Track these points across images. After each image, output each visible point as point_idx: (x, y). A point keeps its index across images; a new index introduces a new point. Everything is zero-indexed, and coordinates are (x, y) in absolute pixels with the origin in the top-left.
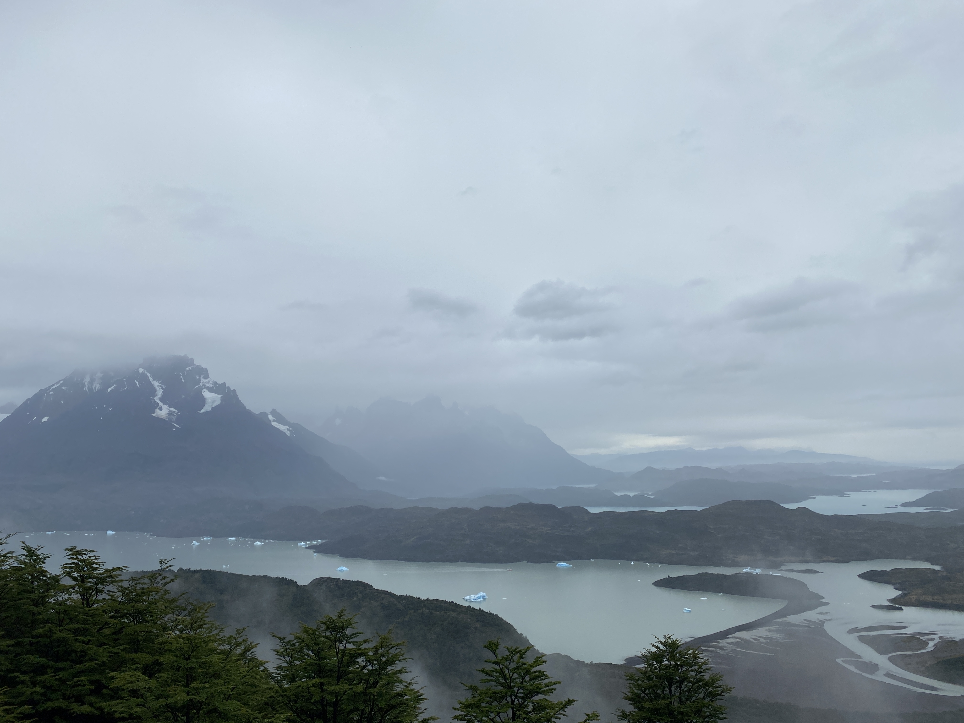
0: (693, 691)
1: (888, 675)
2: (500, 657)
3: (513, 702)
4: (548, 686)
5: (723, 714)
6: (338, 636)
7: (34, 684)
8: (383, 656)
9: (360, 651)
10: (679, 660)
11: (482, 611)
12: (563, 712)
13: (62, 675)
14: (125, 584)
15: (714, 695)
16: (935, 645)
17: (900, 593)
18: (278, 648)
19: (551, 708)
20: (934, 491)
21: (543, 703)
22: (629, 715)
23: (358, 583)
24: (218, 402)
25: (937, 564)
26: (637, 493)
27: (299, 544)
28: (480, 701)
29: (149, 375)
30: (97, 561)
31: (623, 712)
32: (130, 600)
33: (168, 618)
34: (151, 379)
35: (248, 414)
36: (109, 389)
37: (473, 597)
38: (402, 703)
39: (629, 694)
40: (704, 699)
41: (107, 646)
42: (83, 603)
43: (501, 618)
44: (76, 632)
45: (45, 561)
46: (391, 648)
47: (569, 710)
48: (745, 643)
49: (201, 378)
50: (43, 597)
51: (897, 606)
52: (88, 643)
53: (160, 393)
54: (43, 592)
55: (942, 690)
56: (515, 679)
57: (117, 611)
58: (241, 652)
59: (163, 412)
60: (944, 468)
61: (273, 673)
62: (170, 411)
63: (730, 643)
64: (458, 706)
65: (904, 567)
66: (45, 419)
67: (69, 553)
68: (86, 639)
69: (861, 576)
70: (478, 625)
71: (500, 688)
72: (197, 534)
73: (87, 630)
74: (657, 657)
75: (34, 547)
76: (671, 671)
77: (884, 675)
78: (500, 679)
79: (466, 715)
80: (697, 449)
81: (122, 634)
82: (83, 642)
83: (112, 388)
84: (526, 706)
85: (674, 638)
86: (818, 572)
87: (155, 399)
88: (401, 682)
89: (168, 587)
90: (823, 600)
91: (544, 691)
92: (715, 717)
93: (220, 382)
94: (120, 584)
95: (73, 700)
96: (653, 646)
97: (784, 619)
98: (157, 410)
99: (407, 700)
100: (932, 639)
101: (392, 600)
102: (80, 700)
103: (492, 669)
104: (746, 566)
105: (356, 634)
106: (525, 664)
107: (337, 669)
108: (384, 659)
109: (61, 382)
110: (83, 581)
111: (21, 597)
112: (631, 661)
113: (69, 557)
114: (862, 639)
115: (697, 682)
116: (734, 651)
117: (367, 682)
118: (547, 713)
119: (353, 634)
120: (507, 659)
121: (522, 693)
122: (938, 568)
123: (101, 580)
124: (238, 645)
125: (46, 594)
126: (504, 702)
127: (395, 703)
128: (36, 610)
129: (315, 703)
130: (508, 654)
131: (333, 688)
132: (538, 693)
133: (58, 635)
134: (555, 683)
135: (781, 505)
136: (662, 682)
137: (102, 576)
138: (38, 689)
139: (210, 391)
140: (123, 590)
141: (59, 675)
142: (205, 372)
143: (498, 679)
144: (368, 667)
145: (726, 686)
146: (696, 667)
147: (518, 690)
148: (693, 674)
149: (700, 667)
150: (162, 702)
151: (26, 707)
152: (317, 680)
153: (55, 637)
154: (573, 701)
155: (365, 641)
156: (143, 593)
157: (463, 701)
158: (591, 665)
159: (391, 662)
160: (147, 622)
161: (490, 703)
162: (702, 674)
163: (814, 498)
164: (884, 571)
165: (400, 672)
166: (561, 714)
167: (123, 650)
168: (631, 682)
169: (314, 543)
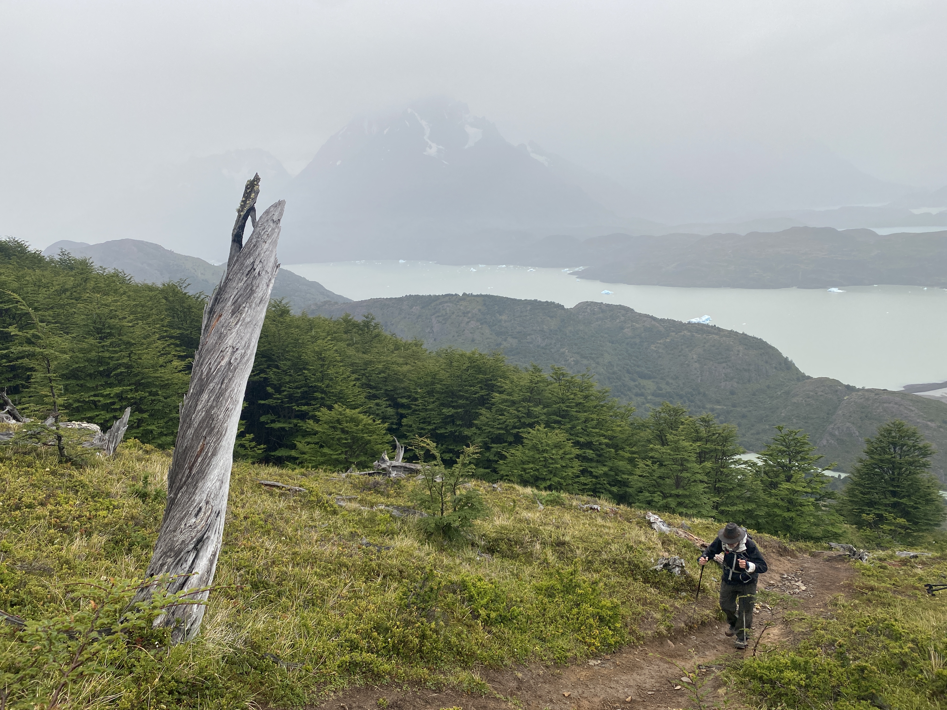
23: (621, 307)
24: (480, 137)
29: (416, 115)
34: (419, 119)
35: (508, 146)
49: (463, 114)
53: (427, 132)
59: (433, 150)
62: (438, 148)
72: (473, 261)
83: (387, 129)
87: (425, 138)
93: (480, 117)
98: (428, 149)
101: (653, 322)
139: (471, 127)
169: (577, 269)
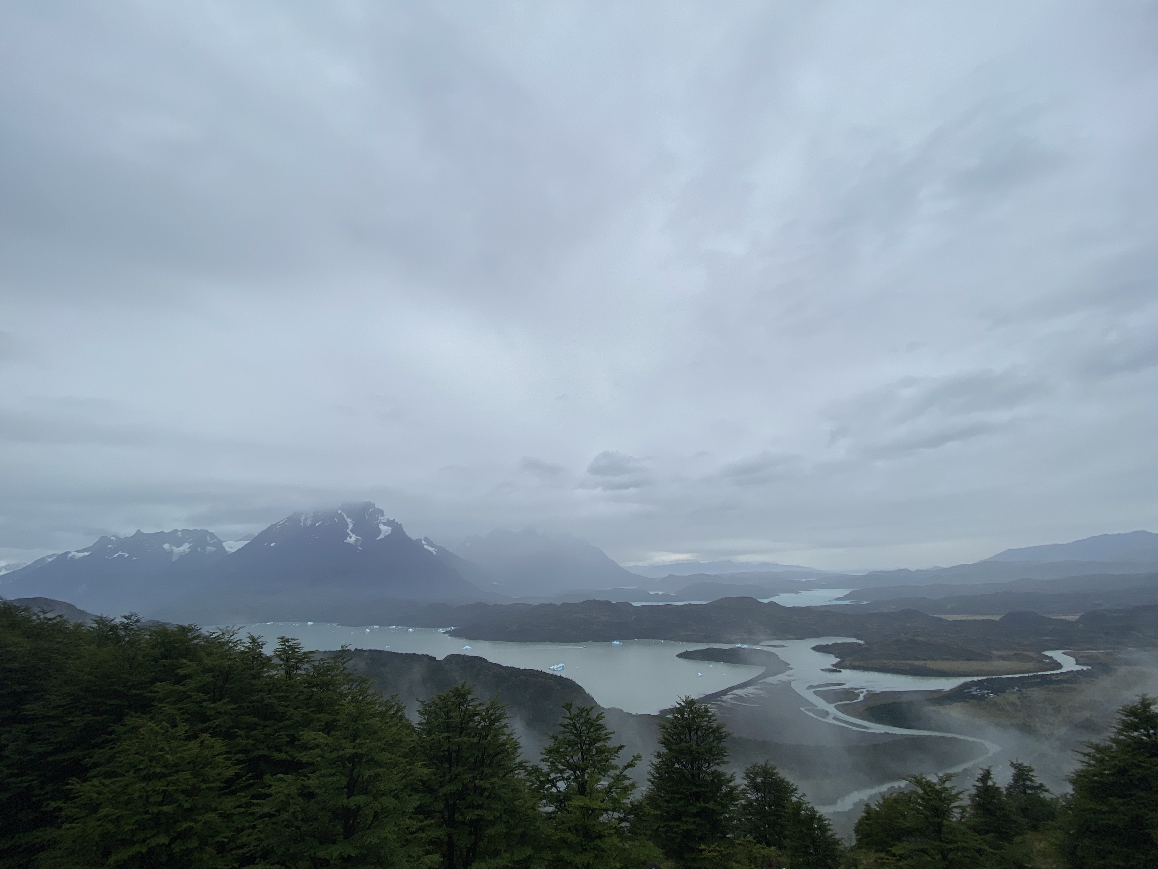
0: (706, 736)
1: (836, 718)
2: (573, 714)
3: (582, 747)
4: (606, 736)
5: (726, 752)
6: (461, 701)
7: (248, 738)
8: (492, 715)
9: (476, 712)
10: (695, 714)
11: (562, 677)
12: (617, 755)
13: (269, 730)
14: (316, 663)
15: (720, 739)
16: (864, 697)
17: (838, 660)
18: (420, 709)
19: (610, 752)
20: (854, 589)
21: (603, 748)
22: (662, 755)
23: (478, 658)
24: (389, 532)
25: (861, 640)
26: (664, 592)
27: (438, 630)
28: (559, 748)
29: (344, 514)
30: (298, 647)
31: (659, 753)
32: (319, 674)
33: (345, 688)
34: (345, 517)
35: (410, 540)
36: (317, 525)
37: (556, 667)
38: (504, 750)
39: (662, 739)
40: (713, 741)
41: (301, 709)
42: (287, 677)
43: (575, 682)
44: (280, 698)
45: (263, 647)
46: (498, 709)
47: (621, 752)
48: (740, 698)
49: (379, 516)
50: (259, 673)
51: (838, 669)
52: (287, 707)
53: (351, 526)
54: (260, 669)
55: (872, 728)
56: (583, 730)
57: (309, 683)
58: (393, 712)
59: (352, 539)
60: (860, 574)
61: (416, 727)
62: (357, 539)
63: (730, 698)
64: (544, 751)
65: (840, 642)
66: (272, 545)
67: (280, 641)
68: (286, 704)
69: (814, 648)
70: (559, 688)
71: (573, 737)
72: (369, 624)
73: (287, 697)
74: (680, 710)
75: (256, 636)
76: (690, 721)
77: (833, 719)
78: (573, 730)
79: (549, 758)
80: (702, 562)
81: (312, 700)
82: (285, 706)
83: (319, 523)
84: (592, 750)
85: (692, 697)
86: (784, 646)
87: (347, 530)
88: (504, 735)
89: (345, 665)
90: (790, 666)
91: (603, 739)
92: (721, 755)
93: (391, 519)
94: (313, 663)
95: (274, 749)
96: (678, 703)
97: (765, 680)
98: (348, 538)
99: (508, 748)
100: (862, 692)
101: (500, 670)
102: (279, 750)
103: (568, 723)
104: (738, 643)
105: (474, 699)
106: (590, 719)
107: (460, 726)
108: (493, 717)
109: (286, 520)
110: (287, 661)
111: (244, 672)
112: (663, 712)
113: (280, 643)
114: (816, 693)
115: (708, 729)
116: (732, 704)
117: (481, 734)
118: (606, 756)
119: (472, 699)
120: (578, 716)
121: (588, 741)
122: (862, 642)
123: (301, 661)
124: (392, 707)
125: (262, 671)
126: (576, 748)
127: (500, 751)
128: (254, 682)
129: (444, 751)
130: (579, 712)
131: (456, 740)
132: (599, 741)
133: (267, 701)
134: (611, 733)
135: (759, 600)
136: (684, 730)
137: (301, 658)
138: (250, 741)
139: (384, 525)
140: (315, 667)
141: (266, 730)
142: (382, 513)
143: (571, 731)
144: (482, 724)
145: (728, 731)
146: (707, 719)
147: (586, 739)
148: (705, 723)
149: (710, 719)
150: (335, 754)
151: (240, 755)
152: (446, 734)
153: (265, 702)
154: (624, 746)
155: (480, 705)
156: (329, 670)
157: (548, 747)
158: (637, 715)
159: (498, 719)
160: (329, 690)
161: (566, 748)
162: (711, 723)
163: (779, 595)
164: (827, 645)
165: (504, 727)
166: (615, 756)
167: (311, 712)
168: (663, 730)
169: (449, 629)
